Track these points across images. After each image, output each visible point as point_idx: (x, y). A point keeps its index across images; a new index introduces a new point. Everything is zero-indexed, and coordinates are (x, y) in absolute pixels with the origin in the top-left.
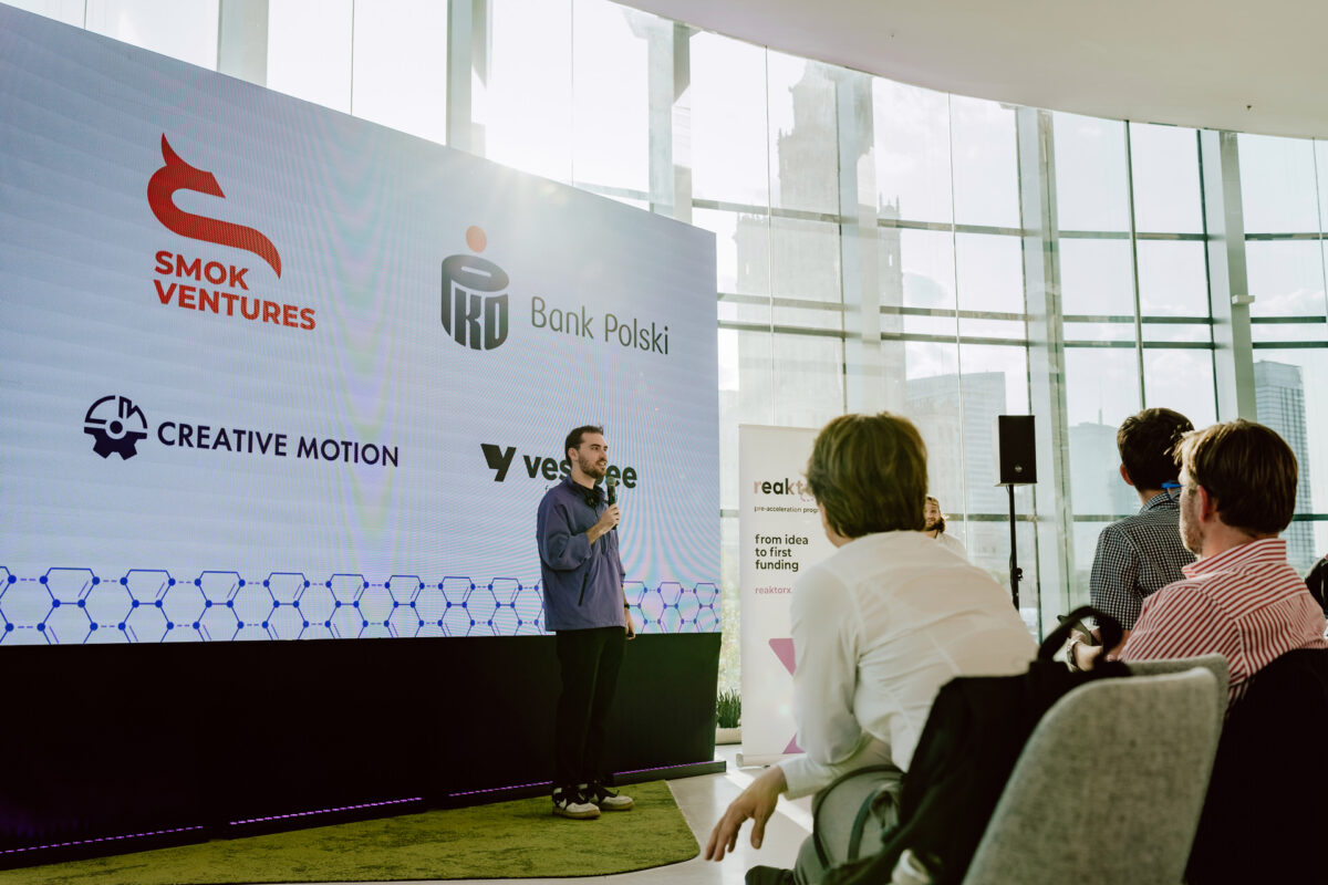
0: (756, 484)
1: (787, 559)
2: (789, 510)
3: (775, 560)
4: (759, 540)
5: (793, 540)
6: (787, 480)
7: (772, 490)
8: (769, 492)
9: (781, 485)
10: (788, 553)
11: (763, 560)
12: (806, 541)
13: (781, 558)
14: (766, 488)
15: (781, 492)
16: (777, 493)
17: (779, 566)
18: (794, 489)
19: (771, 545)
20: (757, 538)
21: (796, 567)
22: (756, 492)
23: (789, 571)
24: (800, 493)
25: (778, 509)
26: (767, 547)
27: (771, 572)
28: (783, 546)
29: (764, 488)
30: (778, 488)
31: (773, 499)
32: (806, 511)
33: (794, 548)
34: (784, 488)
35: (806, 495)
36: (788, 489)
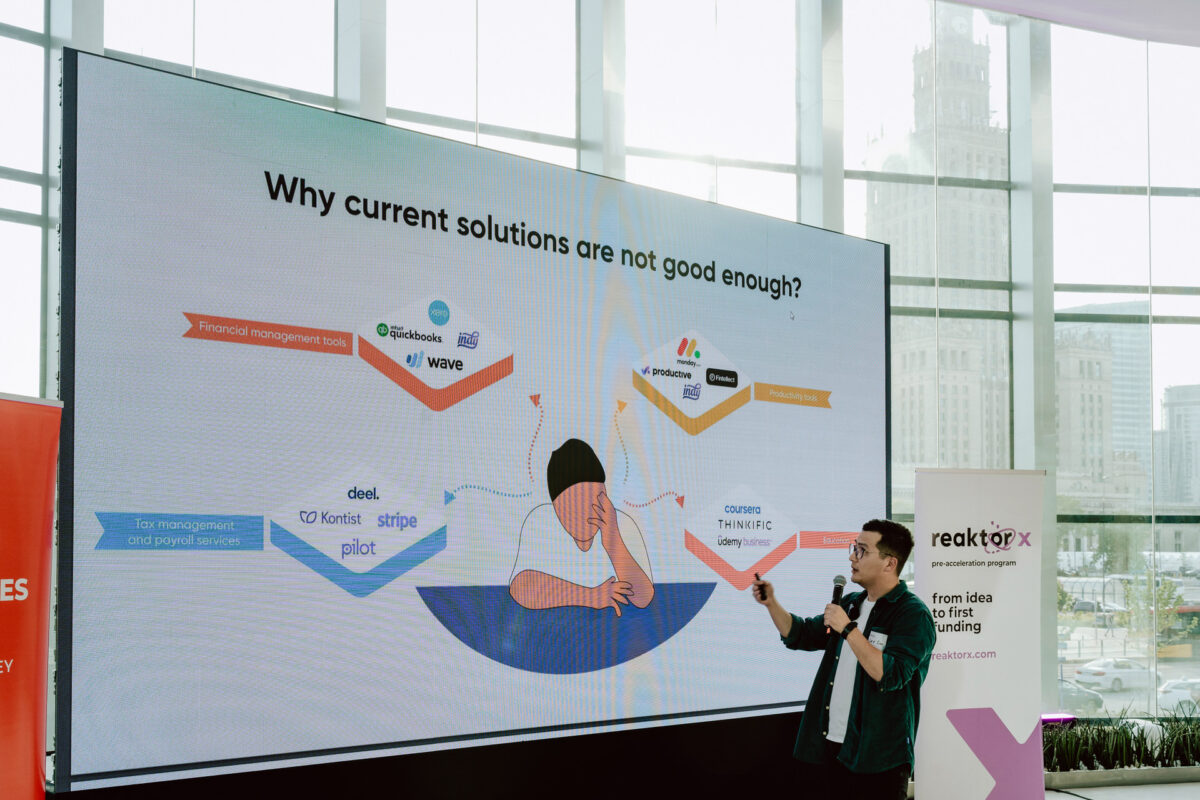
0: (934, 536)
1: (968, 620)
2: (971, 564)
3: (954, 621)
4: (937, 599)
5: (976, 598)
6: (969, 530)
7: (952, 542)
8: (948, 545)
9: (963, 536)
10: (969, 613)
11: (942, 621)
12: (990, 599)
13: (961, 618)
14: (945, 540)
15: (962, 544)
16: (957, 545)
17: (958, 627)
18: (978, 539)
19: (950, 605)
20: (934, 597)
21: (977, 628)
22: (934, 544)
23: (969, 634)
24: (985, 544)
25: (963, 564)
26: (946, 607)
27: (950, 634)
28: (964, 605)
29: (943, 540)
30: (959, 540)
31: (953, 552)
32: (990, 564)
33: (976, 606)
34: (966, 539)
35: (991, 546)
36: (971, 540)
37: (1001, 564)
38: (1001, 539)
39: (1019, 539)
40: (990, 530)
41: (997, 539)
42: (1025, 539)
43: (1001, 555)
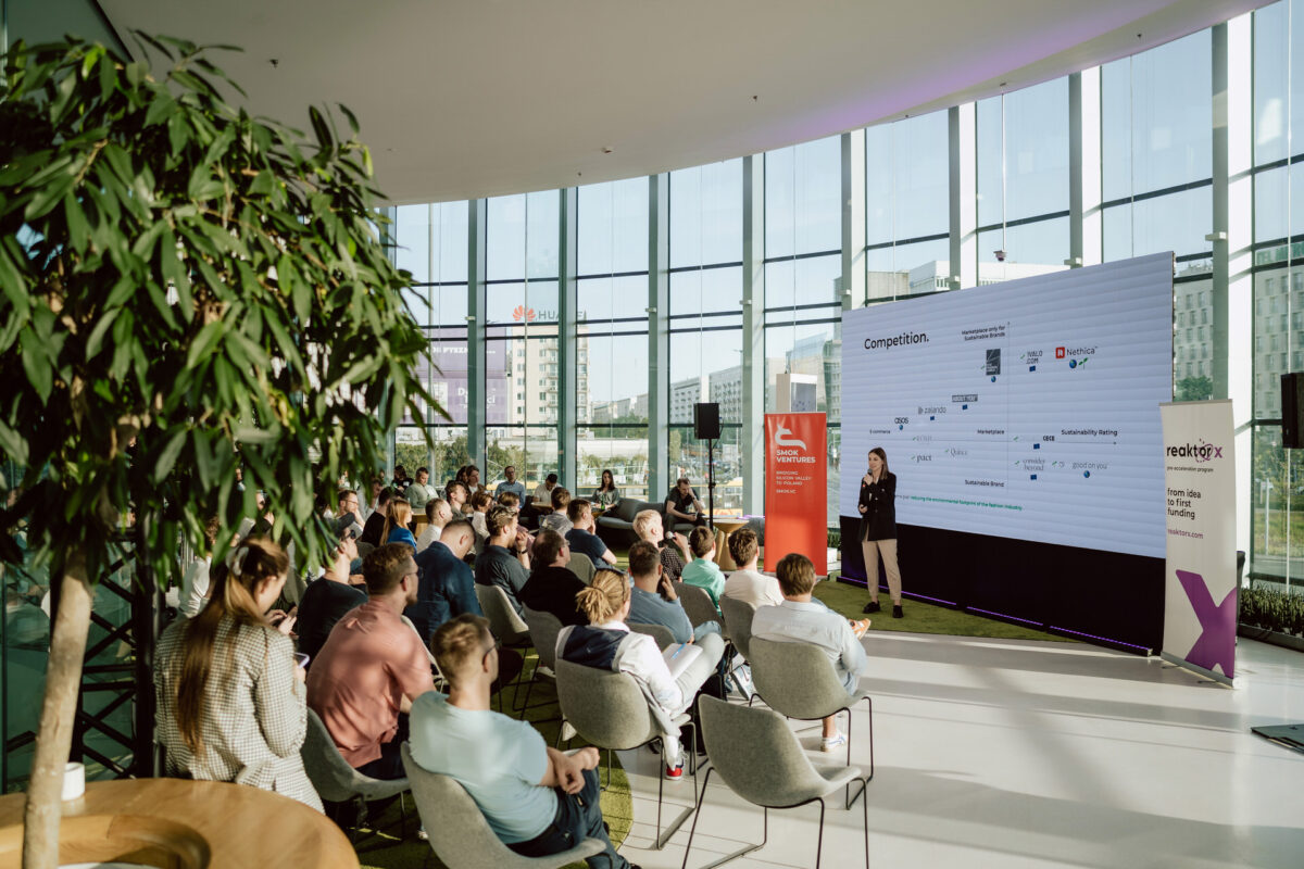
0: (1169, 449)
1: (1188, 509)
2: (1188, 470)
3: (1180, 508)
4: (1170, 492)
5: (1193, 494)
6: (1187, 445)
7: (1178, 454)
8: (1176, 455)
9: (1184, 449)
10: (1188, 504)
11: (1174, 508)
12: (1199, 496)
13: (1183, 507)
14: (1173, 451)
15: (1184, 455)
16: (1181, 455)
17: (1182, 513)
18: (1193, 451)
19: (1177, 497)
20: (1168, 491)
21: (1193, 516)
22: (1168, 455)
23: (1189, 519)
24: (1196, 456)
25: (1185, 469)
26: (1174, 498)
27: (1177, 518)
28: (1185, 498)
30: (1182, 452)
31: (1179, 461)
32: (1200, 470)
33: (1192, 500)
34: (1185, 451)
35: (1199, 458)
36: (1189, 452)
37: (1205, 470)
38: (1204, 452)
39: (1215, 452)
40: (1199, 445)
41: (1203, 452)
42: (1218, 453)
43: (1206, 465)
